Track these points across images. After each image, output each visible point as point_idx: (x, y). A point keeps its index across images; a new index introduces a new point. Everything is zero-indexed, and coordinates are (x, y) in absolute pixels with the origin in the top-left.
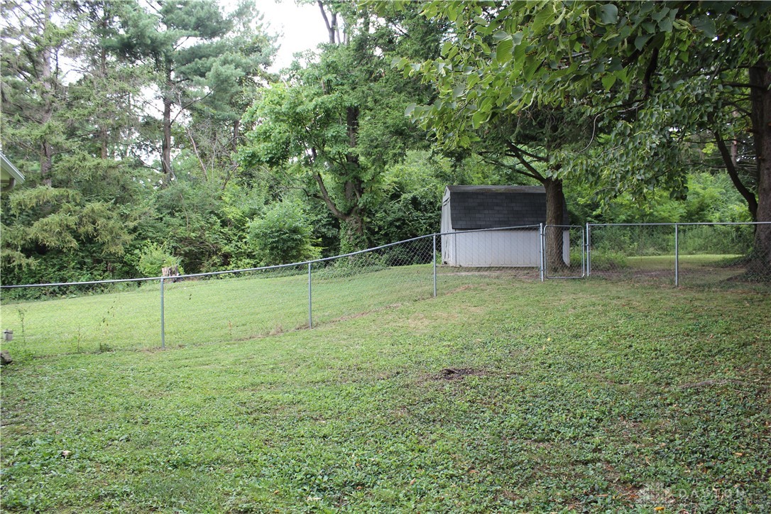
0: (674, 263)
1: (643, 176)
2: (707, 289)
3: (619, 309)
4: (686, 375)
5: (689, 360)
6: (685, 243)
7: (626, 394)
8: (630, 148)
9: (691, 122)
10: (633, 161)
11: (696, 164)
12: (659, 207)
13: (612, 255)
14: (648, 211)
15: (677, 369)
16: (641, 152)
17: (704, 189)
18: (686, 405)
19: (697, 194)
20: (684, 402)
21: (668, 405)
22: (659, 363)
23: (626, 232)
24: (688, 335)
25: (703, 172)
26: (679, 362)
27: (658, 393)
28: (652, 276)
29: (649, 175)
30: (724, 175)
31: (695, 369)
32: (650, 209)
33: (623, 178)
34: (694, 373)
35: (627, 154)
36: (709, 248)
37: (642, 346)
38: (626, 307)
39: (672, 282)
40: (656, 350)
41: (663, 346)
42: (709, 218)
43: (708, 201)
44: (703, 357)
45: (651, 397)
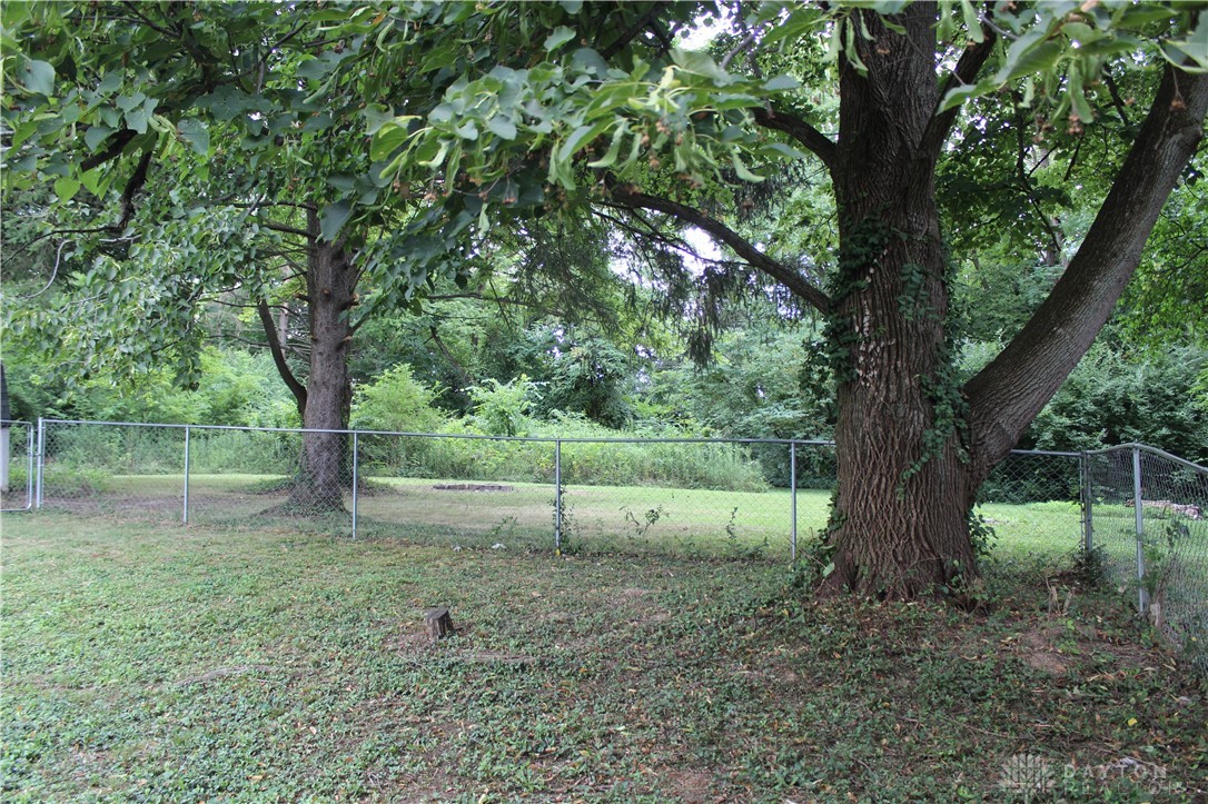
0: (181, 488)
1: (131, 349)
2: (230, 527)
3: (85, 563)
4: (189, 663)
5: (193, 639)
6: (207, 455)
7: (88, 704)
8: (115, 301)
9: (210, 272)
10: (117, 323)
11: (228, 336)
12: (169, 399)
13: (88, 472)
14: (151, 403)
15: (175, 655)
16: (129, 310)
17: (239, 374)
18: (186, 712)
19: (226, 380)
20: (182, 707)
21: (157, 715)
22: (147, 648)
23: (113, 435)
24: (195, 600)
25: (240, 349)
26: (179, 643)
27: (141, 697)
28: (148, 508)
29: (141, 347)
30: (267, 357)
31: (203, 652)
32: (155, 398)
33: (100, 347)
34: (201, 659)
35: (110, 310)
36: (242, 465)
37: (121, 622)
38: (99, 559)
39: (178, 517)
40: (143, 627)
41: (154, 620)
42: (243, 420)
43: (243, 393)
44: (216, 634)
45: (131, 704)
